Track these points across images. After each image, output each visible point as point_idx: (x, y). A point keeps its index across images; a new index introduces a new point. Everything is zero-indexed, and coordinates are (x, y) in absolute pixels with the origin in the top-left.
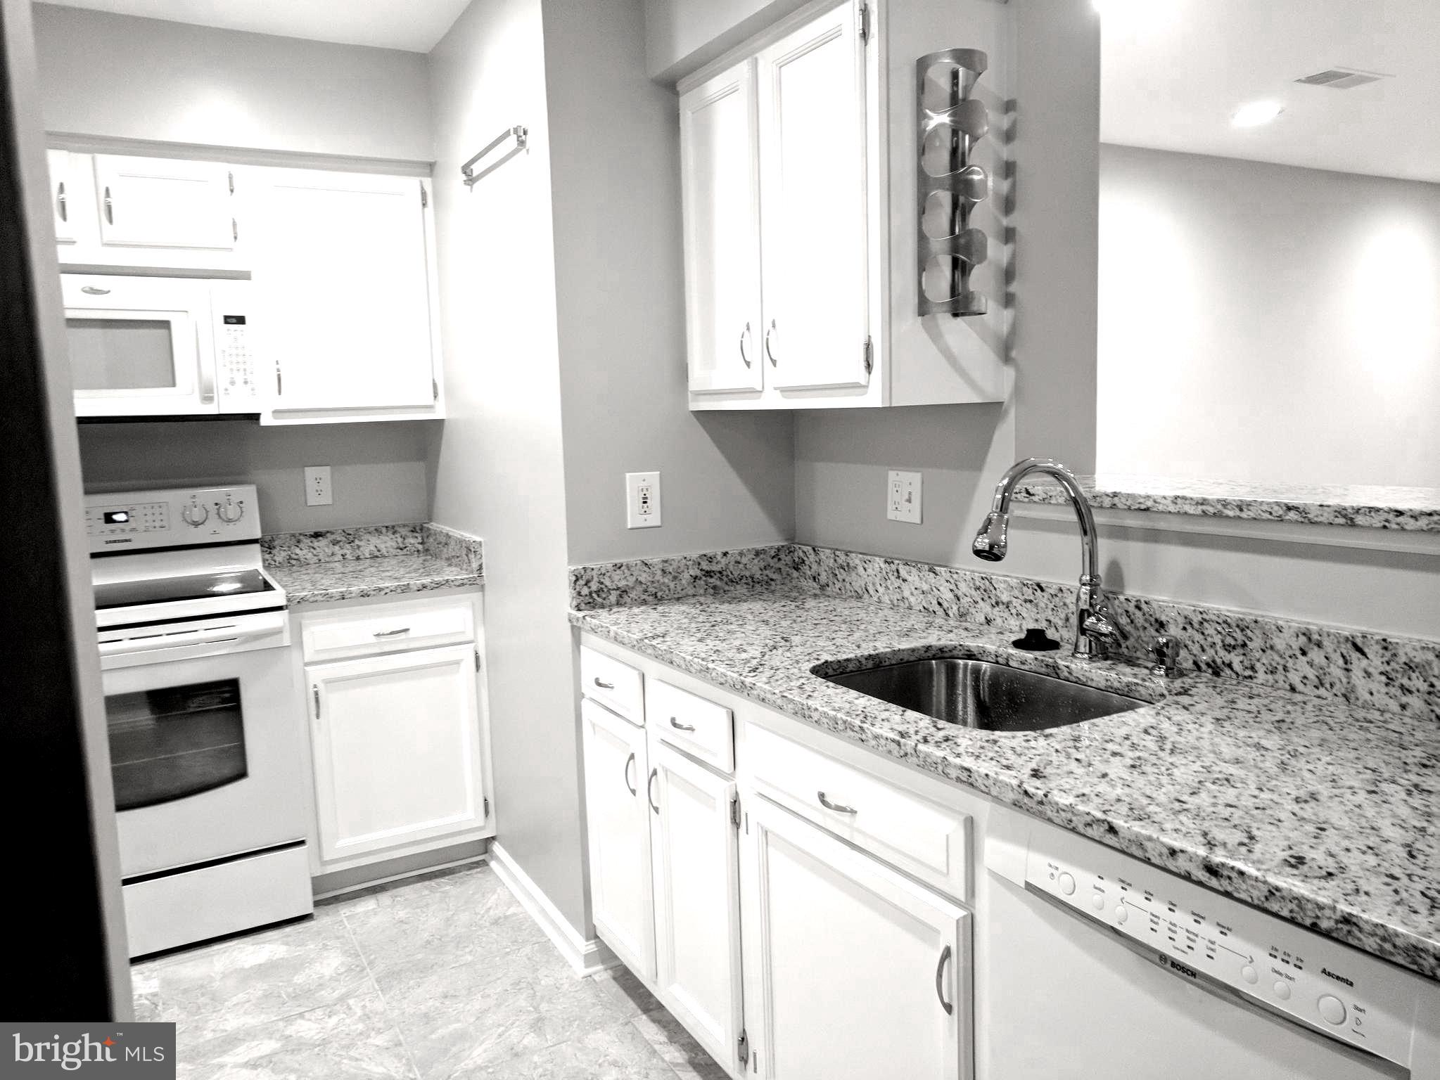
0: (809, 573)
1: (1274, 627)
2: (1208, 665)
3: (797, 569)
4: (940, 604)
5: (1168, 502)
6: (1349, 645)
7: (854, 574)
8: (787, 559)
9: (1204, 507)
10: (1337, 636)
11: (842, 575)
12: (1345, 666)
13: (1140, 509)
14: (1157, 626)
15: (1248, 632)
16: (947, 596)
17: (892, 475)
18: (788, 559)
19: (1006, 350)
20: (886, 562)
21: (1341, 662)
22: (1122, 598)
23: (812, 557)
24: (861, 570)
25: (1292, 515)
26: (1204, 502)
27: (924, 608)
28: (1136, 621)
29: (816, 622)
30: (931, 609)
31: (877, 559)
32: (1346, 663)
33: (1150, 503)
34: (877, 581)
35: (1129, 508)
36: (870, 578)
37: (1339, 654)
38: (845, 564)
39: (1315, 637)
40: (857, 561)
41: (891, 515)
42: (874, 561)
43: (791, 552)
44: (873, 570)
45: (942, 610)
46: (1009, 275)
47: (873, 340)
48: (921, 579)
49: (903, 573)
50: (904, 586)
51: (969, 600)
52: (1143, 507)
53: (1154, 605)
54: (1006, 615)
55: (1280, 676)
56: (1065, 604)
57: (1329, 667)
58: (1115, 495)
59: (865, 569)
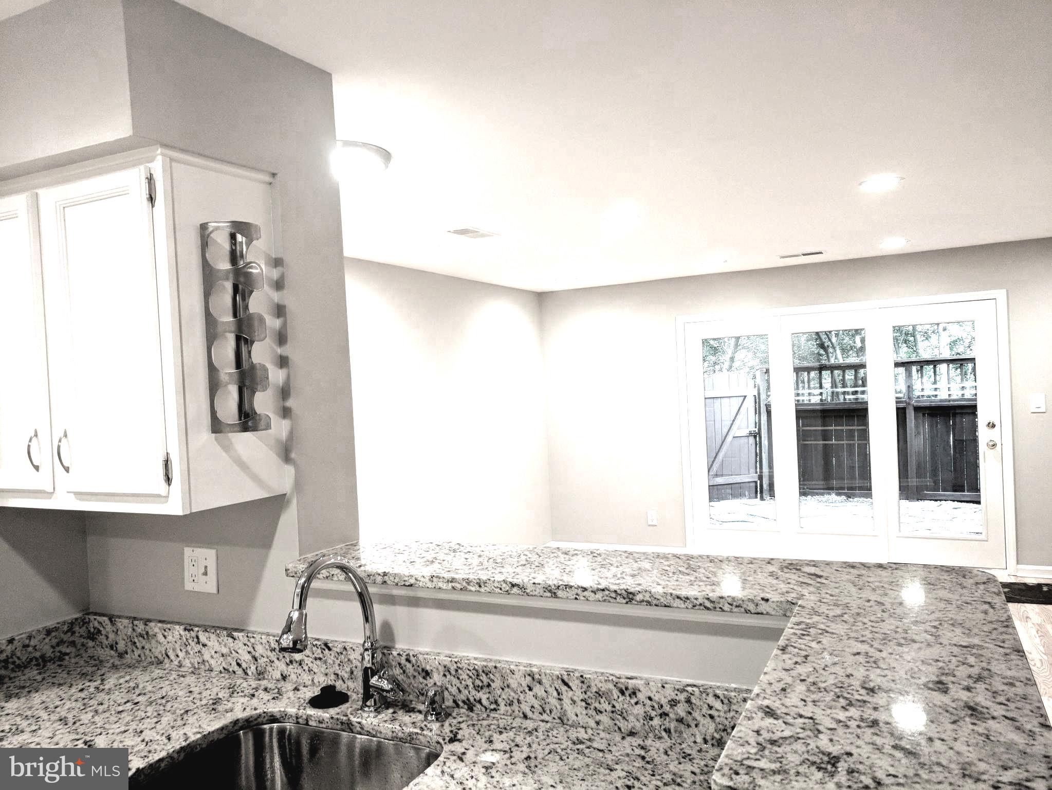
0: (105, 642)
1: (508, 671)
2: (464, 702)
3: (93, 639)
4: (239, 665)
5: (427, 580)
6: (560, 682)
7: (153, 642)
8: (81, 630)
9: (453, 584)
10: (551, 675)
11: (140, 642)
12: (557, 697)
13: (404, 585)
14: (424, 674)
15: (491, 675)
16: (245, 657)
17: (188, 551)
18: (83, 631)
19: (286, 452)
20: (185, 629)
21: (555, 694)
22: (395, 653)
23: (109, 627)
24: (160, 637)
25: (515, 590)
26: (453, 580)
27: (224, 668)
28: (407, 671)
29: (120, 708)
30: (231, 670)
31: (177, 627)
32: (559, 694)
33: (412, 581)
34: (177, 646)
35: (397, 584)
36: (170, 644)
37: (554, 688)
38: (144, 633)
39: (537, 676)
40: (156, 630)
41: (189, 586)
42: (174, 629)
43: (86, 623)
44: (173, 637)
45: (241, 669)
46: (285, 392)
47: (172, 457)
48: (220, 644)
49: (203, 638)
50: (204, 650)
51: (265, 659)
52: (407, 584)
53: (421, 657)
54: (300, 671)
55: (515, 707)
56: (349, 660)
57: (547, 698)
58: (385, 574)
59: (165, 637)
